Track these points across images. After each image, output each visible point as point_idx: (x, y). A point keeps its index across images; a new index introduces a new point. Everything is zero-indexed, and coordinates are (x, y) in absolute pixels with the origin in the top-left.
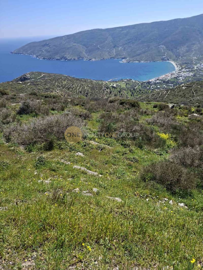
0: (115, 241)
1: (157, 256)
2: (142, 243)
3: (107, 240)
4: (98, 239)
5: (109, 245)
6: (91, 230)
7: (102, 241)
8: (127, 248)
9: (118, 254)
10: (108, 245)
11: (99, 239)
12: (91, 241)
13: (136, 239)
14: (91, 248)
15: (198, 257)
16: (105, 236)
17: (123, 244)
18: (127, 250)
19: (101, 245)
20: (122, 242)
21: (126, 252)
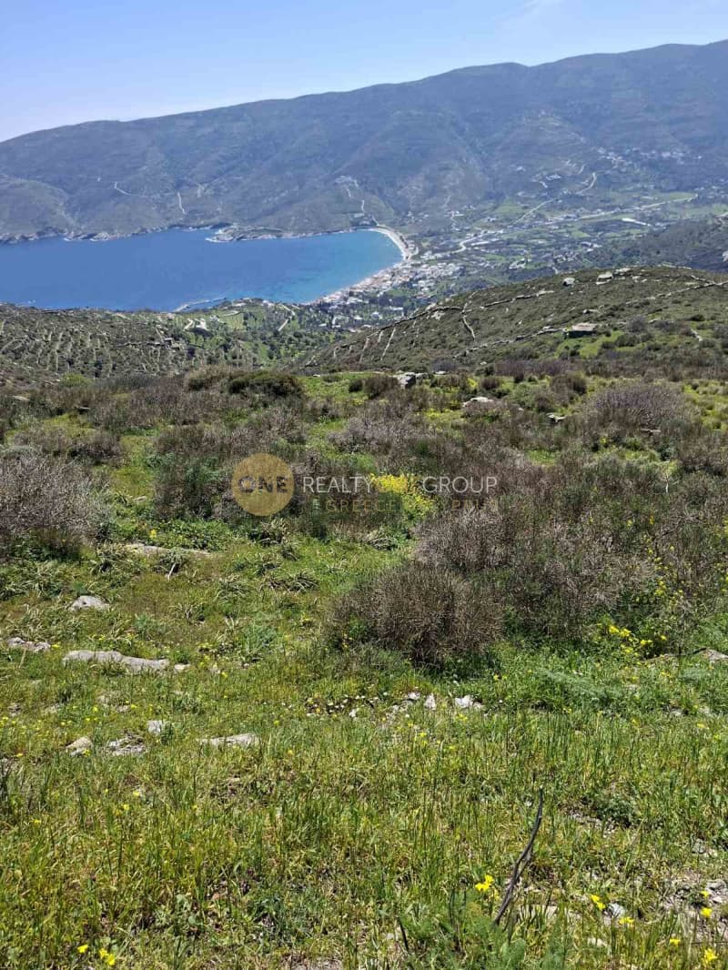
0: (216, 896)
1: (372, 903)
2: (319, 873)
3: (182, 902)
4: (149, 909)
5: (191, 918)
6: (118, 885)
7: (163, 915)
8: (263, 907)
9: (226, 942)
10: (187, 920)
11: (152, 910)
12: (118, 927)
13: (295, 868)
14: (122, 950)
15: (505, 862)
16: (176, 887)
17: (246, 899)
18: (265, 916)
19: (162, 929)
20: (245, 893)
21: (261, 923)
